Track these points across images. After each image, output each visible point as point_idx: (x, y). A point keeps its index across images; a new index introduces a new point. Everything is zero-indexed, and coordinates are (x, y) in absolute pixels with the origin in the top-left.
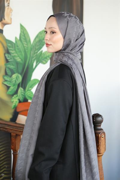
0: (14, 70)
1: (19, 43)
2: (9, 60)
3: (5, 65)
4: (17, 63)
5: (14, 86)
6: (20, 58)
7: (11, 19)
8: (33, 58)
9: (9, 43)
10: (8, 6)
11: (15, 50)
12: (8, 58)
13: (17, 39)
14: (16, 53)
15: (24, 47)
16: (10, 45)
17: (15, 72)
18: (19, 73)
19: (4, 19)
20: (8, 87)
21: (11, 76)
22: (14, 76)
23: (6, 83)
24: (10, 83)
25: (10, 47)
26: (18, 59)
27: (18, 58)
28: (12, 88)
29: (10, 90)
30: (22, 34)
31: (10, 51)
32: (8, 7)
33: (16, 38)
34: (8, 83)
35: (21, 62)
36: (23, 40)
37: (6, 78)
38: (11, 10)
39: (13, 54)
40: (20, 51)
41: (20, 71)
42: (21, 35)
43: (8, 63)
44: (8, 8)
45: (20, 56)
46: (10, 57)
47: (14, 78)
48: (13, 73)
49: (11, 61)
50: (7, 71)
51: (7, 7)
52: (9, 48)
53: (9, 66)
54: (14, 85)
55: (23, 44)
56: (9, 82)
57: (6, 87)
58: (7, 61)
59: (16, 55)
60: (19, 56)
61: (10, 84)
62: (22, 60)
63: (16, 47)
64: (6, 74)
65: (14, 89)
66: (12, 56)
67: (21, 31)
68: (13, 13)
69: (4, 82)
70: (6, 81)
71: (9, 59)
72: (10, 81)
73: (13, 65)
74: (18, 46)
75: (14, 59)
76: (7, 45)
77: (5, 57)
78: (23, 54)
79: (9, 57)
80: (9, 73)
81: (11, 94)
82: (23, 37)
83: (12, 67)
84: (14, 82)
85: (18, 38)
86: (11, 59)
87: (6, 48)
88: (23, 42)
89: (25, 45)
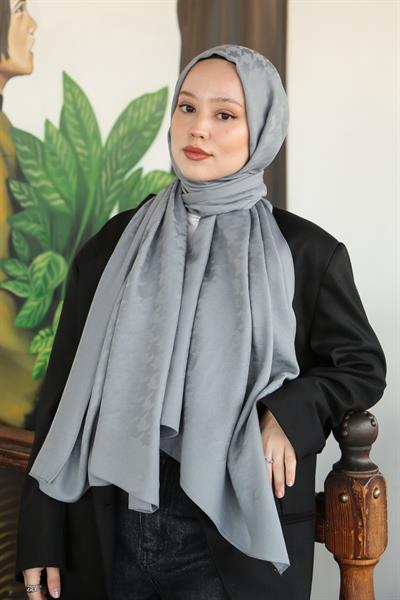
0: (40, 237)
1: (59, 141)
2: (23, 205)
3: (9, 221)
4: (52, 215)
5: (42, 299)
6: (62, 197)
7: (32, 54)
8: (108, 194)
9: (23, 144)
10: (21, 9)
11: (44, 166)
12: (19, 197)
13: (50, 129)
14: (49, 177)
15: (76, 154)
16: (25, 148)
17: (44, 245)
18: (57, 251)
19: (7, 57)
20: (19, 303)
21: (29, 262)
22: (41, 261)
23: (10, 286)
24: (25, 286)
25: (25, 155)
26: (55, 200)
27: (56, 195)
28: (31, 304)
29: (24, 312)
30: (70, 108)
31: (28, 172)
32: (19, 14)
33: (48, 123)
34: (17, 287)
35: (67, 210)
36: (71, 130)
37: (13, 268)
38: (32, 24)
39: (37, 180)
40: (63, 173)
41: (62, 242)
42: (66, 114)
43: (18, 215)
44: (22, 17)
45: (63, 189)
46: (27, 193)
47: (40, 270)
48: (36, 250)
49: (30, 207)
50: (16, 244)
51: (16, 12)
52: (23, 161)
53: (21, 224)
54: (40, 294)
55: (72, 145)
56: (22, 281)
57: (10, 301)
58: (15, 206)
59: (48, 184)
60: (57, 190)
61: (25, 290)
62: (68, 203)
63: (49, 157)
64: (12, 253)
65: (38, 306)
66: (35, 189)
67: (66, 98)
68: (36, 34)
69: (5, 281)
70: (11, 278)
71: (25, 201)
72: (25, 278)
73: (37, 221)
74: (53, 154)
75: (41, 200)
76: (16, 149)
77: (10, 192)
78: (73, 180)
79: (21, 192)
80: (22, 248)
81: (29, 325)
82: (74, 120)
83: (33, 228)
84: (40, 282)
85: (56, 123)
86: (30, 198)
87: (11, 161)
88: (74, 140)
89: (79, 150)
